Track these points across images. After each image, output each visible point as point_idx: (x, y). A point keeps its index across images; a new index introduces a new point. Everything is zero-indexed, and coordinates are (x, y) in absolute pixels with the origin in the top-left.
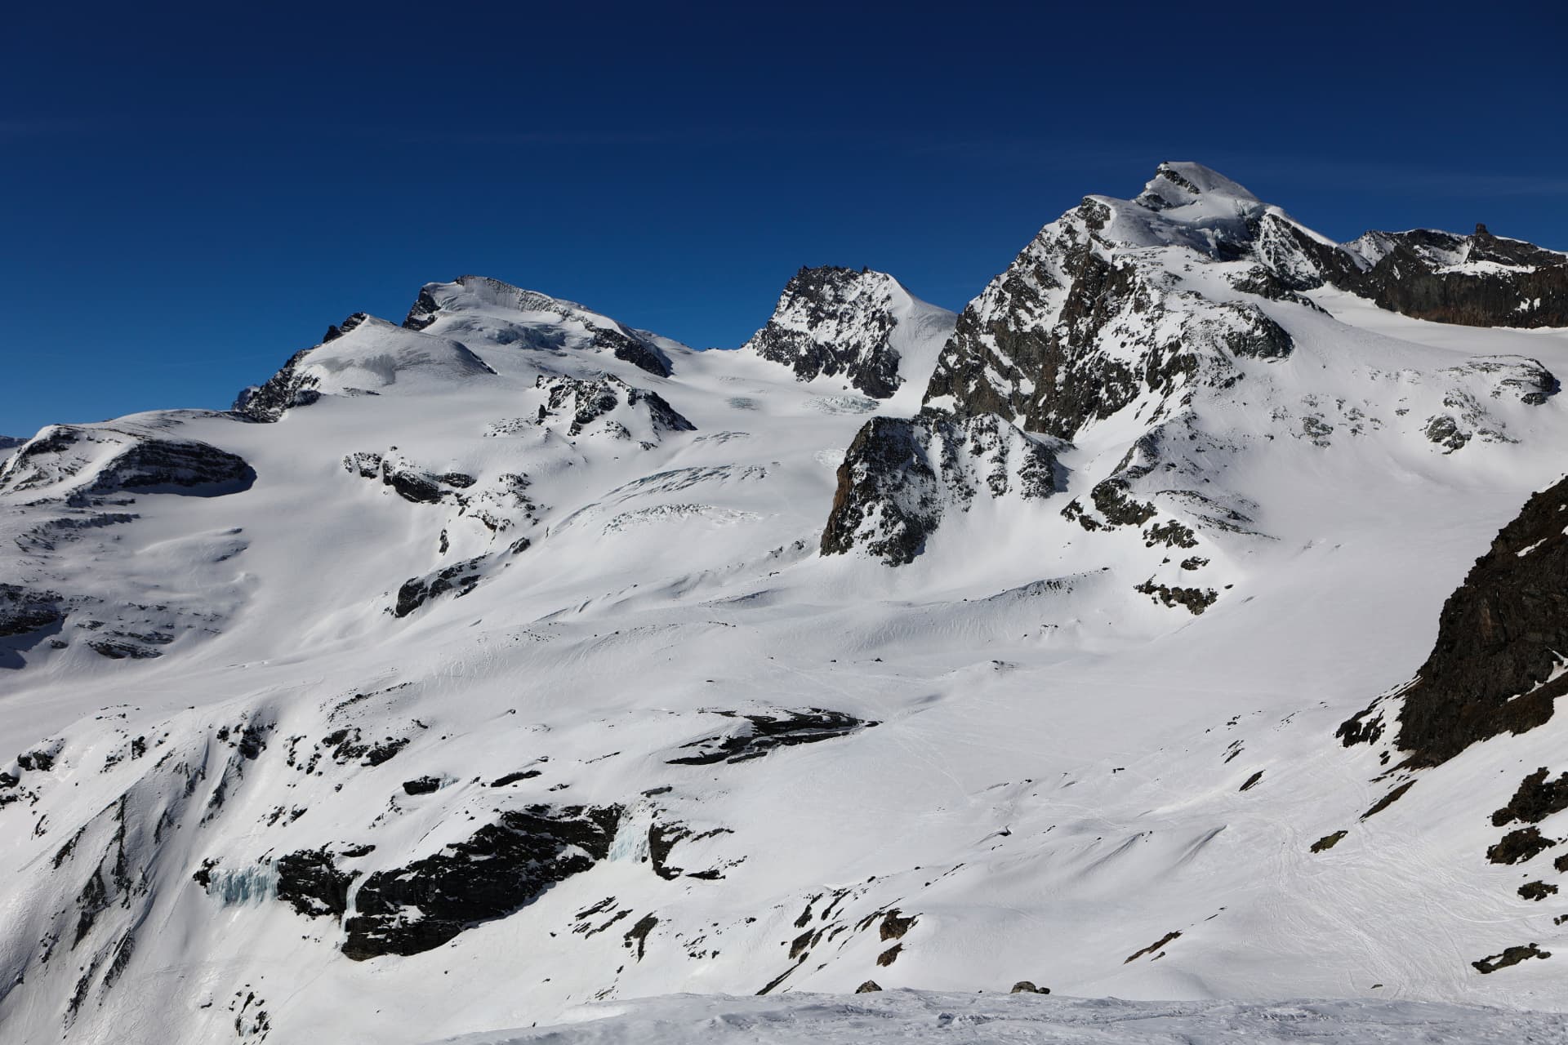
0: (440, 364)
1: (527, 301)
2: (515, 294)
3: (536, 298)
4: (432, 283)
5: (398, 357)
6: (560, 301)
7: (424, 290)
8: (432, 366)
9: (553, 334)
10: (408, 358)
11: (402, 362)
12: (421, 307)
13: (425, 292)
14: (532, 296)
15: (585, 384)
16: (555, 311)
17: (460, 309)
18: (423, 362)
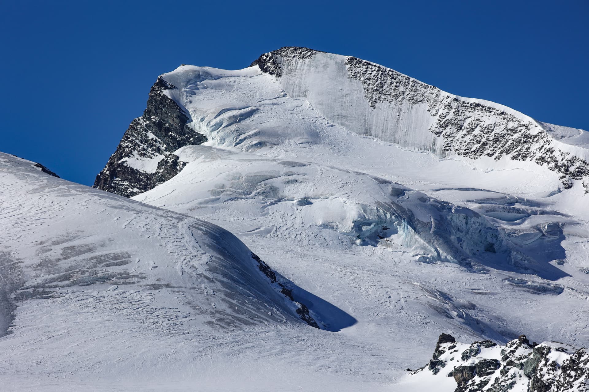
0: (156, 287)
1: (460, 128)
2: (426, 106)
3: (488, 120)
4: (188, 67)
5: (37, 261)
6: (559, 129)
7: (162, 84)
8: (130, 291)
9: (526, 225)
10: (64, 265)
11: (43, 277)
12: (151, 135)
13: (166, 92)
14: (476, 114)
15: (553, 356)
16: (542, 159)
17: (260, 144)
18: (105, 279)
